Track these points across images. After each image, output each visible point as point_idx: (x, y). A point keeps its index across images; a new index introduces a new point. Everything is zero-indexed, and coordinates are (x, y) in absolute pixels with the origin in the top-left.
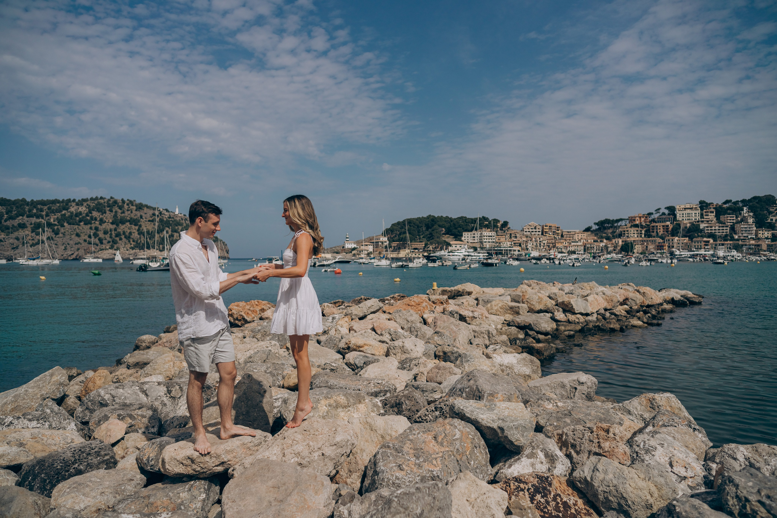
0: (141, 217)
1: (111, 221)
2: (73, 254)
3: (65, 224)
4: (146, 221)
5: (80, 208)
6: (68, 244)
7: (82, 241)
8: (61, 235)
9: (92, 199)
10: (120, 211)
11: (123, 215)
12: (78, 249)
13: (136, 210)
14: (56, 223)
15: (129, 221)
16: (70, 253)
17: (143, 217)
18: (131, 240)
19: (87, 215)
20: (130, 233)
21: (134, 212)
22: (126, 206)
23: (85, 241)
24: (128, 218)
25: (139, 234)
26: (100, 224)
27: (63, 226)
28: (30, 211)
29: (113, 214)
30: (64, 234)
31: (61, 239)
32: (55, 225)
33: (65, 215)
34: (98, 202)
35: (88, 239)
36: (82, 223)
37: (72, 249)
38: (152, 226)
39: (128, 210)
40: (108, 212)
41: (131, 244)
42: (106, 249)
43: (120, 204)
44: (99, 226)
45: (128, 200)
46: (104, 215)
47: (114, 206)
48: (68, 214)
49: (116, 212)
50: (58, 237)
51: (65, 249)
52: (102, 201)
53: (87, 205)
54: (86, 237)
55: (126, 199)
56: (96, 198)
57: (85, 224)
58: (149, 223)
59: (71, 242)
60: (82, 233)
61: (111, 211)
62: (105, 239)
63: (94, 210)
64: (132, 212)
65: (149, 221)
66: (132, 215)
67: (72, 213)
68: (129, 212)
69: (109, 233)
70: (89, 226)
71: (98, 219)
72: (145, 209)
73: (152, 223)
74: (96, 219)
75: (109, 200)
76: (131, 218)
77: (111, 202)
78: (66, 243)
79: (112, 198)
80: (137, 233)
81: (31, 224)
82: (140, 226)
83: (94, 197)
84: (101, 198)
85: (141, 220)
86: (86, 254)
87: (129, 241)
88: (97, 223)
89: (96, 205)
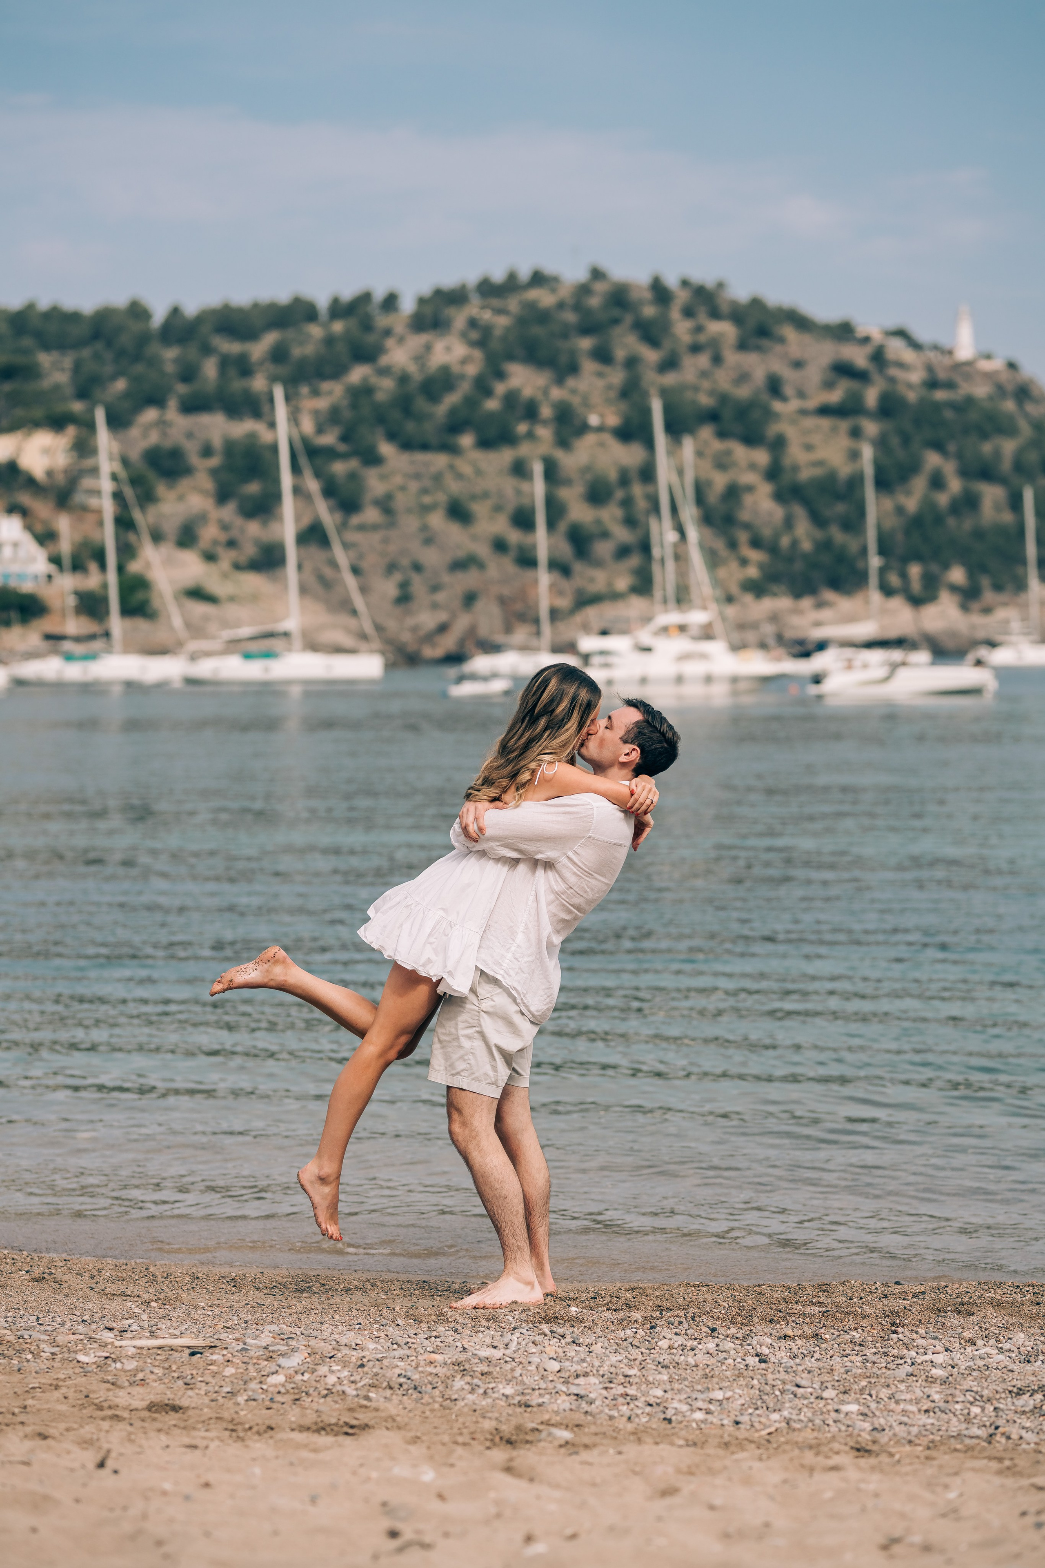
0: (775, 387)
1: (613, 420)
2: (443, 628)
3: (386, 449)
4: (803, 412)
5: (439, 346)
6: (417, 567)
7: (483, 550)
8: (371, 515)
9: (487, 289)
10: (651, 356)
11: (670, 379)
12: (470, 599)
13: (742, 346)
14: (329, 439)
15: (712, 416)
16: (427, 620)
17: (788, 390)
18: (743, 537)
19: (483, 387)
20: (733, 493)
21: (732, 357)
22: (682, 328)
23: (500, 546)
24: (705, 400)
25: (779, 497)
26: (563, 443)
27: (372, 459)
28: (188, 374)
29: (617, 377)
30: (386, 505)
31: (376, 538)
32: (330, 454)
33: (364, 391)
34: (531, 306)
35: (514, 536)
36: (466, 440)
37: (440, 597)
38: (844, 442)
39: (695, 349)
40: (589, 366)
41: (744, 562)
42: (615, 596)
43: (649, 311)
44: (560, 455)
45: (685, 283)
46: (571, 382)
47: (616, 321)
48: (386, 386)
49: (632, 363)
50: (362, 528)
51: (404, 598)
52: (544, 298)
53: (473, 323)
54: (501, 526)
55: (671, 281)
56: (511, 285)
57: (485, 443)
58: (825, 423)
59: (431, 557)
60: (474, 497)
61: (603, 356)
62: (605, 535)
63: (510, 357)
64: (717, 359)
65: (825, 411)
66: (723, 379)
67: (404, 379)
68: (703, 360)
69: (619, 494)
70: (506, 456)
71: (546, 412)
72: (789, 332)
73: (844, 425)
74: (531, 412)
75: (584, 290)
76: (724, 399)
77: (594, 302)
78: (405, 562)
79: (597, 274)
80: (765, 489)
81: (207, 451)
82: (778, 445)
83: (498, 276)
84: (538, 279)
85: (777, 406)
86: (508, 629)
87: (733, 545)
88: (545, 433)
89: (522, 322)
